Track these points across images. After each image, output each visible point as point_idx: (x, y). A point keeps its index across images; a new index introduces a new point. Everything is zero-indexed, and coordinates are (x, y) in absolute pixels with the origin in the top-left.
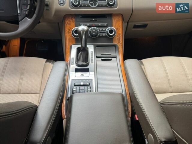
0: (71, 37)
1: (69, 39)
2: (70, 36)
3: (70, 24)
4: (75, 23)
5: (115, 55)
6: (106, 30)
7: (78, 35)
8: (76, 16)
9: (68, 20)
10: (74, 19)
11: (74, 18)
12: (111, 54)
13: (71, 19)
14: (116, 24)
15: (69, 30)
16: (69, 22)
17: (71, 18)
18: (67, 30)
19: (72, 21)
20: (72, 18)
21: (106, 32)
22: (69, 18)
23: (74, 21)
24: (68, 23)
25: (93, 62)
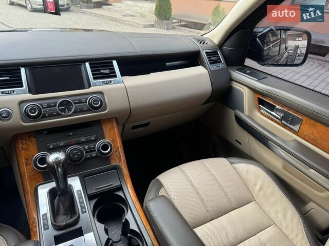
0: (32, 171)
1: (30, 177)
2: (30, 171)
3: (26, 150)
4: (37, 145)
5: (120, 184)
6: (95, 146)
7: (46, 165)
8: (37, 133)
9: (21, 142)
10: (35, 139)
11: (34, 137)
12: (112, 185)
13: (27, 141)
14: (110, 134)
15: (27, 160)
16: (24, 147)
17: (27, 138)
18: (23, 160)
19: (30, 143)
20: (30, 137)
21: (96, 149)
22: (23, 140)
23: (34, 142)
24: (22, 148)
25: (85, 212)
